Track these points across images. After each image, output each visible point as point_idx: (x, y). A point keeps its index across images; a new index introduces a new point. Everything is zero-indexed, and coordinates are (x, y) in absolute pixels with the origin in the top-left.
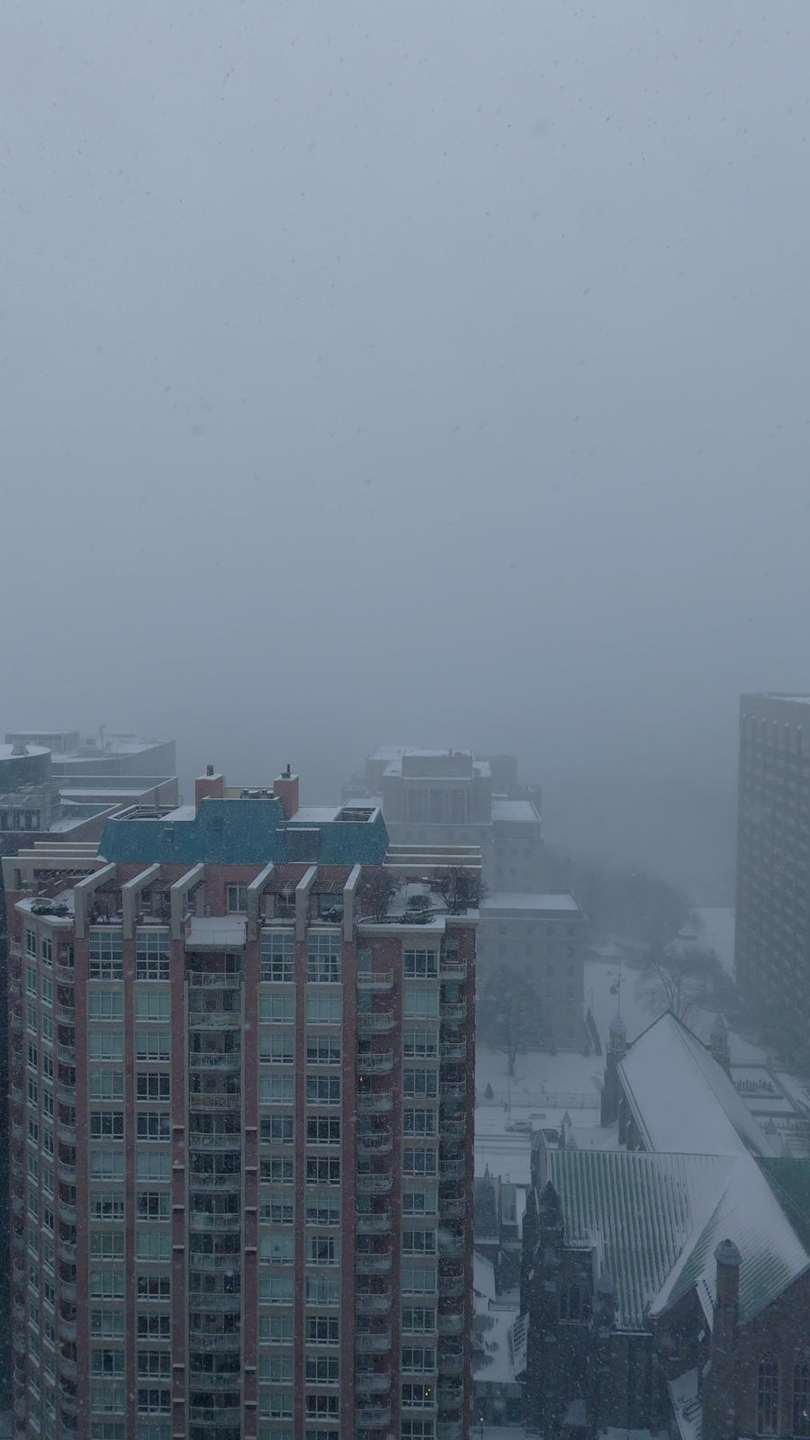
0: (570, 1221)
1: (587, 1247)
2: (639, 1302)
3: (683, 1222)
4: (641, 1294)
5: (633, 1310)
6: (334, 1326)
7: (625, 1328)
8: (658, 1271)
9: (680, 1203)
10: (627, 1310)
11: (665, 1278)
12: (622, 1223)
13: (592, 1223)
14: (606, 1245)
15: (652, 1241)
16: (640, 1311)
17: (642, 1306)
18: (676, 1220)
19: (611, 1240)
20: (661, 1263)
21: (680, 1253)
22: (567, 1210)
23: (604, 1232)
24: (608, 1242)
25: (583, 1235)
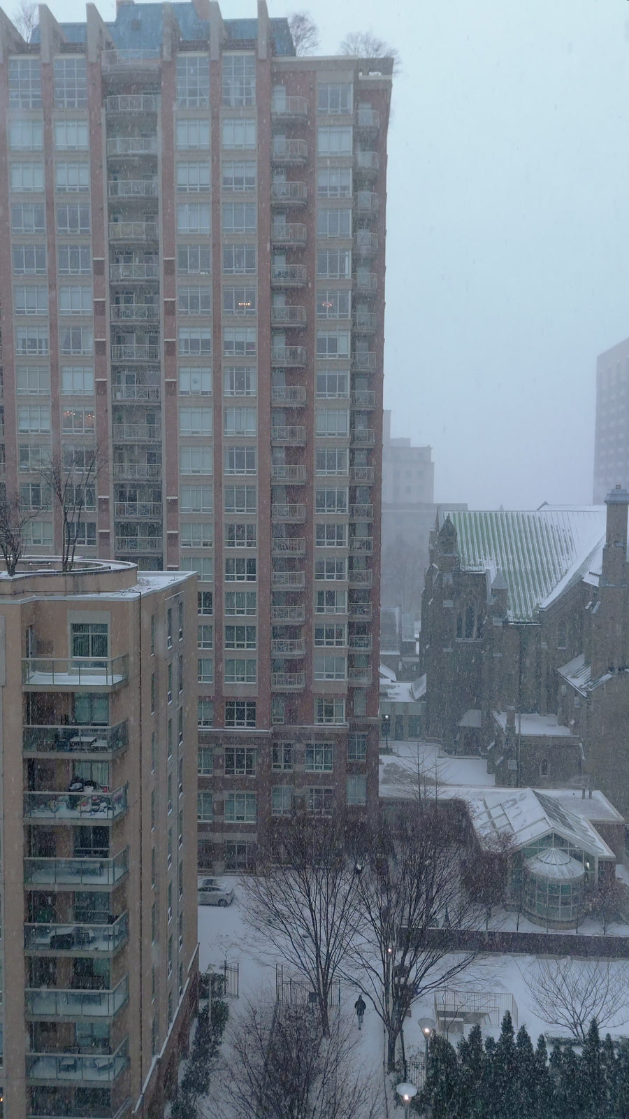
0: (466, 556)
1: (481, 571)
2: (529, 604)
3: (568, 553)
4: (531, 599)
5: (524, 608)
6: (251, 456)
7: (516, 620)
8: (546, 584)
9: (565, 541)
10: (518, 609)
11: (552, 589)
12: (512, 555)
13: (485, 556)
14: (498, 569)
15: (540, 566)
16: (530, 609)
17: (532, 607)
18: (562, 552)
19: (503, 566)
20: (548, 580)
21: (566, 573)
22: (462, 549)
23: (497, 560)
24: (500, 567)
25: (478, 563)
